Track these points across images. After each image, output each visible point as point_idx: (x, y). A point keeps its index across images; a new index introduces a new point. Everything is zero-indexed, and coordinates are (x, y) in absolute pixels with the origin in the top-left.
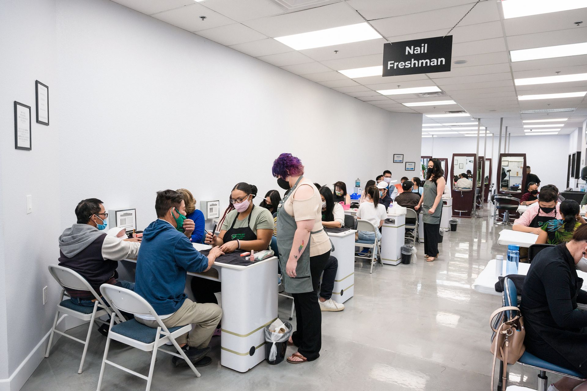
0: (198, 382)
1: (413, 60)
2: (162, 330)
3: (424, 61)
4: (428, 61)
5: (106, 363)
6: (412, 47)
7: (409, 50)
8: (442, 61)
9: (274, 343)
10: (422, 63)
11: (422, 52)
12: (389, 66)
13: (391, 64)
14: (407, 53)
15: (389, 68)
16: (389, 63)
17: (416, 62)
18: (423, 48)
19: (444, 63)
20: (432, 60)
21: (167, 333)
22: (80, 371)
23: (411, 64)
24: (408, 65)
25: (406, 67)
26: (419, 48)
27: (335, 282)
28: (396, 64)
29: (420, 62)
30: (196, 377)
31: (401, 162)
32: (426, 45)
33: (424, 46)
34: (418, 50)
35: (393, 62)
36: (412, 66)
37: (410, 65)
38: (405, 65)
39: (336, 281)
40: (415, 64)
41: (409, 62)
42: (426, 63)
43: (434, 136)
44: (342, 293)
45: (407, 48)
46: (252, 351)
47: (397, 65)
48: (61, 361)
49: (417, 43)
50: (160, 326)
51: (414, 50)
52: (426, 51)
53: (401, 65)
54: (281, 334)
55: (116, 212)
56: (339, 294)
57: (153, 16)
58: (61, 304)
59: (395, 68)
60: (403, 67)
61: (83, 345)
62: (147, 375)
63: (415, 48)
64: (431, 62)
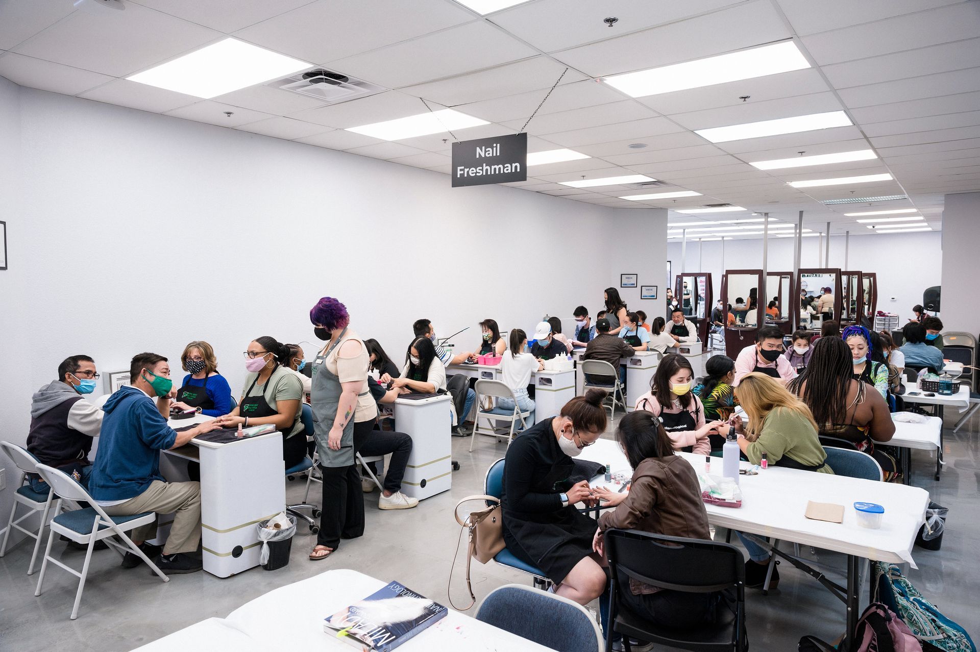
0: (165, 587)
1: (484, 165)
2: (102, 519)
3: (497, 167)
4: (501, 166)
5: (48, 560)
6: (483, 148)
7: (480, 152)
8: (516, 167)
9: (265, 542)
10: (495, 169)
11: (495, 155)
12: (459, 173)
13: (461, 170)
14: (478, 157)
15: (459, 176)
16: (459, 168)
17: (488, 168)
18: (495, 148)
19: (518, 170)
20: (505, 166)
21: (110, 522)
22: (29, 572)
23: (482, 170)
24: (479, 171)
25: (478, 174)
26: (490, 149)
27: (408, 469)
28: (466, 170)
29: (493, 167)
30: (163, 582)
31: (634, 286)
32: (498, 145)
33: (496, 147)
34: (490, 153)
35: (463, 168)
36: (484, 174)
37: (481, 172)
38: (477, 172)
39: (413, 467)
40: (487, 170)
41: (481, 168)
42: (500, 168)
43: (725, 239)
44: (423, 483)
45: (478, 149)
46: (237, 552)
47: (468, 172)
48: (16, 561)
49: (488, 142)
50: (98, 514)
51: (485, 152)
52: (498, 154)
53: (472, 172)
54: (275, 531)
55: (110, 374)
56: (418, 484)
57: (167, 114)
58: (19, 491)
59: (466, 176)
60: (474, 174)
61: (35, 540)
62: (81, 572)
63: (487, 150)
64: (504, 168)
